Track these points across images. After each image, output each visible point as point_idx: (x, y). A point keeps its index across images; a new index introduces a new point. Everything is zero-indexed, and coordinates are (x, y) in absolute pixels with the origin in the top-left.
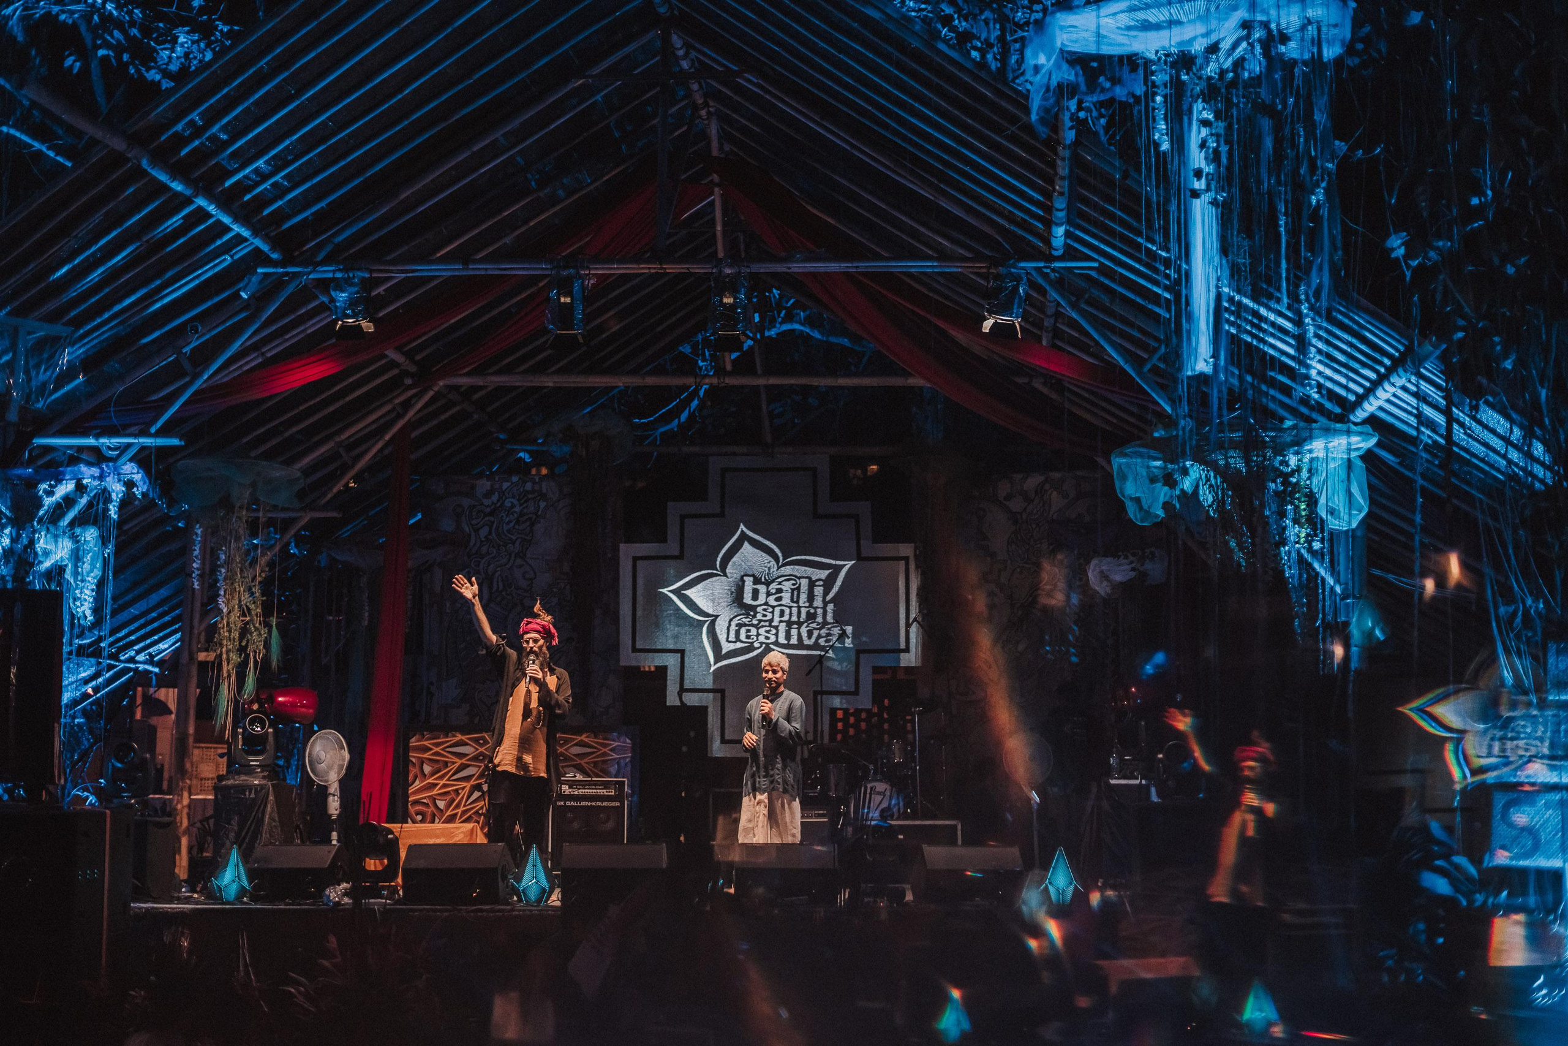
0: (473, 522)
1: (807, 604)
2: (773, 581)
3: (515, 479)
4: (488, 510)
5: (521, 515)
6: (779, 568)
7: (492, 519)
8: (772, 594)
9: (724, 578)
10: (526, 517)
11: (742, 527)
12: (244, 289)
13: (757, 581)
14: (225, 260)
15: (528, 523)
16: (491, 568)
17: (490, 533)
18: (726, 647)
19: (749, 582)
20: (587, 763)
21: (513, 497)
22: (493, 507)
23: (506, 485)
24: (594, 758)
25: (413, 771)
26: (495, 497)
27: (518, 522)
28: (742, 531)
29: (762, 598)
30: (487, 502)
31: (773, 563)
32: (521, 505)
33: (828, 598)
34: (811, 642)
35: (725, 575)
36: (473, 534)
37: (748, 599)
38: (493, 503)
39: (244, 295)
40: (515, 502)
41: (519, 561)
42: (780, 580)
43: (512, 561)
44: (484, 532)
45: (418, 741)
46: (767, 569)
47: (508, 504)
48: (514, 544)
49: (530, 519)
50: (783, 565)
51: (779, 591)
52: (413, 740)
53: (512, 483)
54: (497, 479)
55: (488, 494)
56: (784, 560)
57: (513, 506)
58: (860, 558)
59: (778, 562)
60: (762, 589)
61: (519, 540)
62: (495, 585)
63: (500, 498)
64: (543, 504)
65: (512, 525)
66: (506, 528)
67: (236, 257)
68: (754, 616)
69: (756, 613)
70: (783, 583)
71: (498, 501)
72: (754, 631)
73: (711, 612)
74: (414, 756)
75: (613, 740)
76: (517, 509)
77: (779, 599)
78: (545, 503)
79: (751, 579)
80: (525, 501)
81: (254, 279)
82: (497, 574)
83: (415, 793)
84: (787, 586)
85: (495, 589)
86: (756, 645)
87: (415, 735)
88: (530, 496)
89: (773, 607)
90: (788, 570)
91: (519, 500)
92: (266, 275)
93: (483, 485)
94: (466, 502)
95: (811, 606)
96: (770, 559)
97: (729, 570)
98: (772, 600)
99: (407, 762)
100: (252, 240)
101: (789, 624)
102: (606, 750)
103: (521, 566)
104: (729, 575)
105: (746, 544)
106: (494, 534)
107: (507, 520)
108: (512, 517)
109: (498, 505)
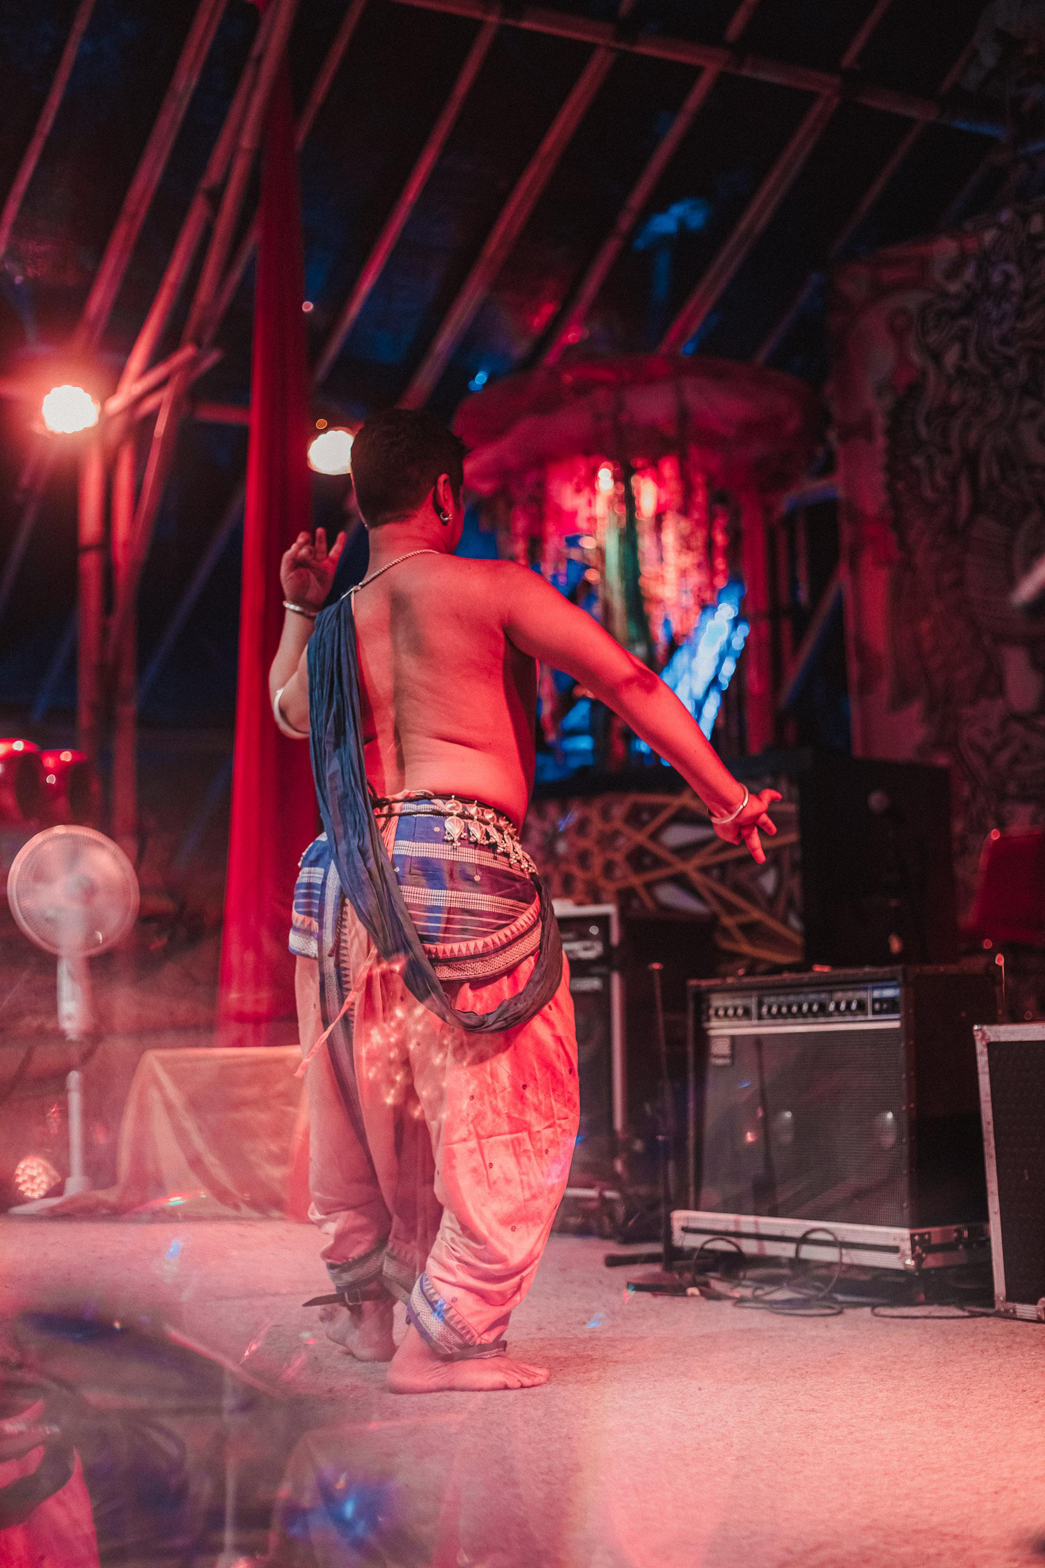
3: (1005, 216)
4: (957, 305)
5: (1027, 294)
7: (964, 322)
16: (973, 436)
17: (964, 356)
21: (1007, 259)
22: (969, 294)
23: (989, 236)
26: (970, 271)
27: (1016, 315)
30: (954, 287)
32: (1021, 273)
38: (968, 286)
40: (1011, 268)
44: (951, 357)
47: (997, 278)
48: (1012, 362)
53: (999, 227)
54: (968, 225)
55: (956, 269)
57: (1008, 277)
62: (983, 475)
63: (981, 270)
65: (1006, 326)
66: (996, 333)
71: (978, 277)
76: (1017, 285)
88: (1041, 247)
91: (1017, 263)
93: (944, 250)
94: (912, 301)
106: (972, 354)
107: (995, 314)
108: (1006, 306)
109: (978, 286)
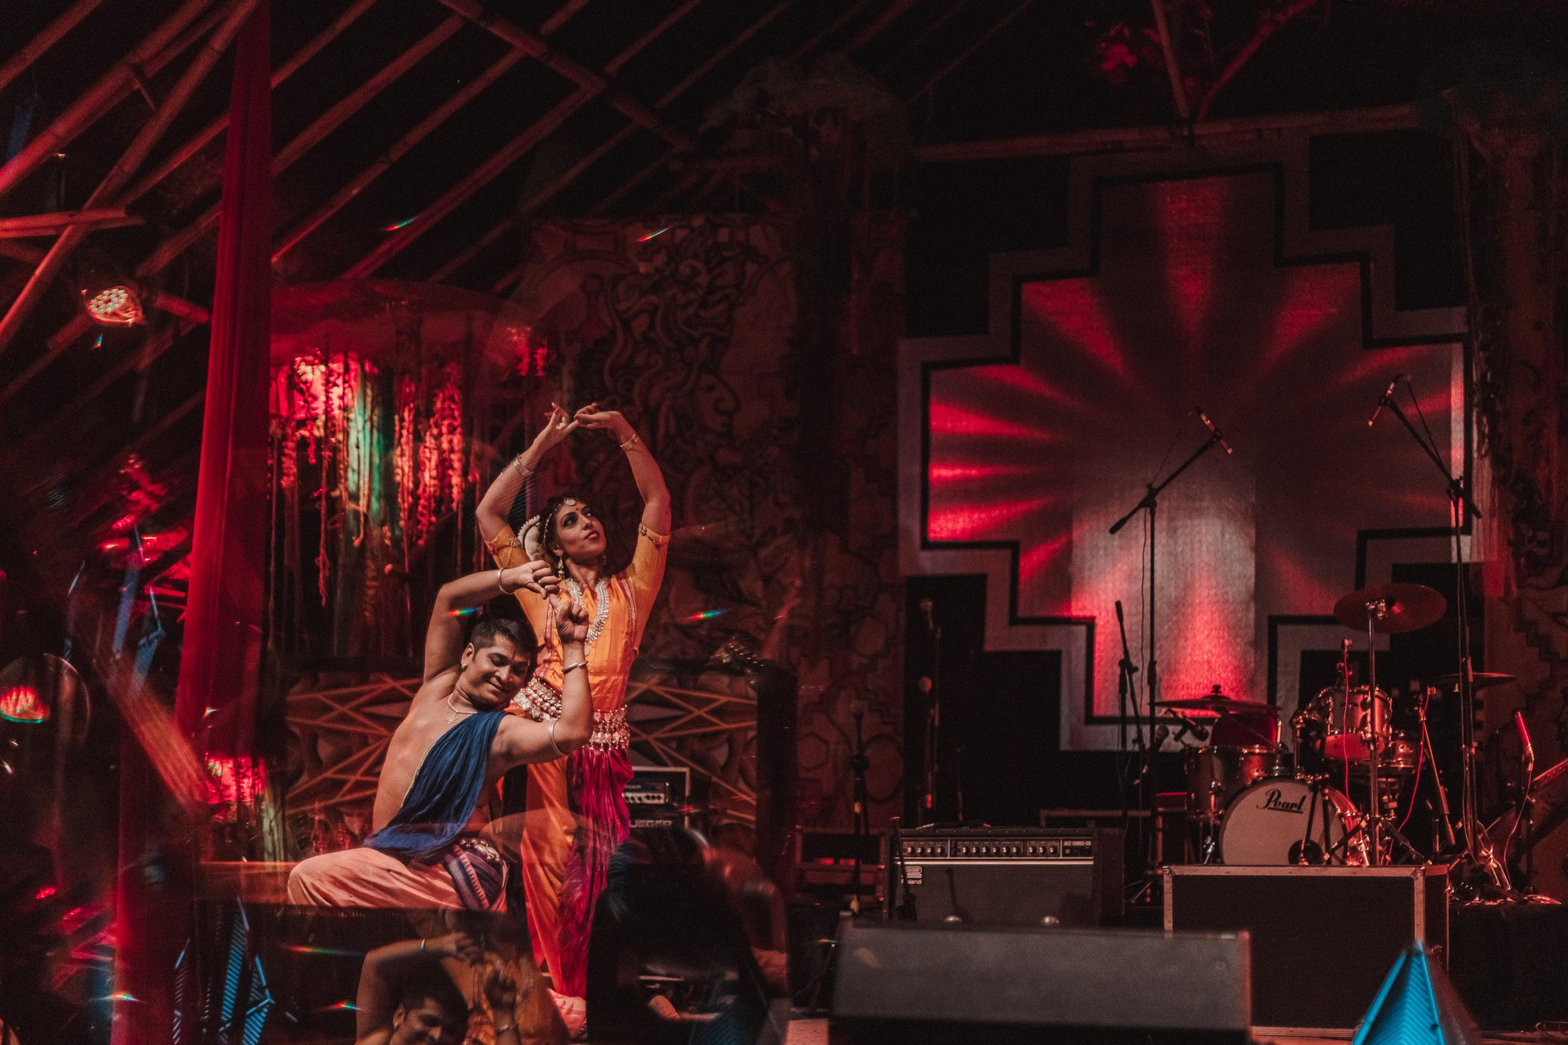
0: (621, 307)
3: (698, 221)
4: (648, 283)
5: (711, 289)
10: (717, 296)
15: (723, 306)
16: (655, 393)
17: (652, 326)
20: (664, 741)
21: (694, 256)
22: (657, 277)
24: (673, 730)
27: (704, 304)
32: (710, 272)
38: (657, 270)
40: (699, 266)
41: (707, 379)
44: (640, 325)
47: (684, 270)
48: (694, 342)
49: (728, 296)
57: (694, 272)
61: (705, 340)
63: (671, 260)
64: (750, 269)
65: (691, 310)
66: (680, 315)
71: (668, 264)
75: (720, 693)
76: (703, 280)
78: (755, 266)
82: (665, 402)
88: (725, 254)
102: (702, 712)
103: (710, 388)
106: (659, 329)
107: (682, 299)
108: (692, 295)
109: (666, 273)
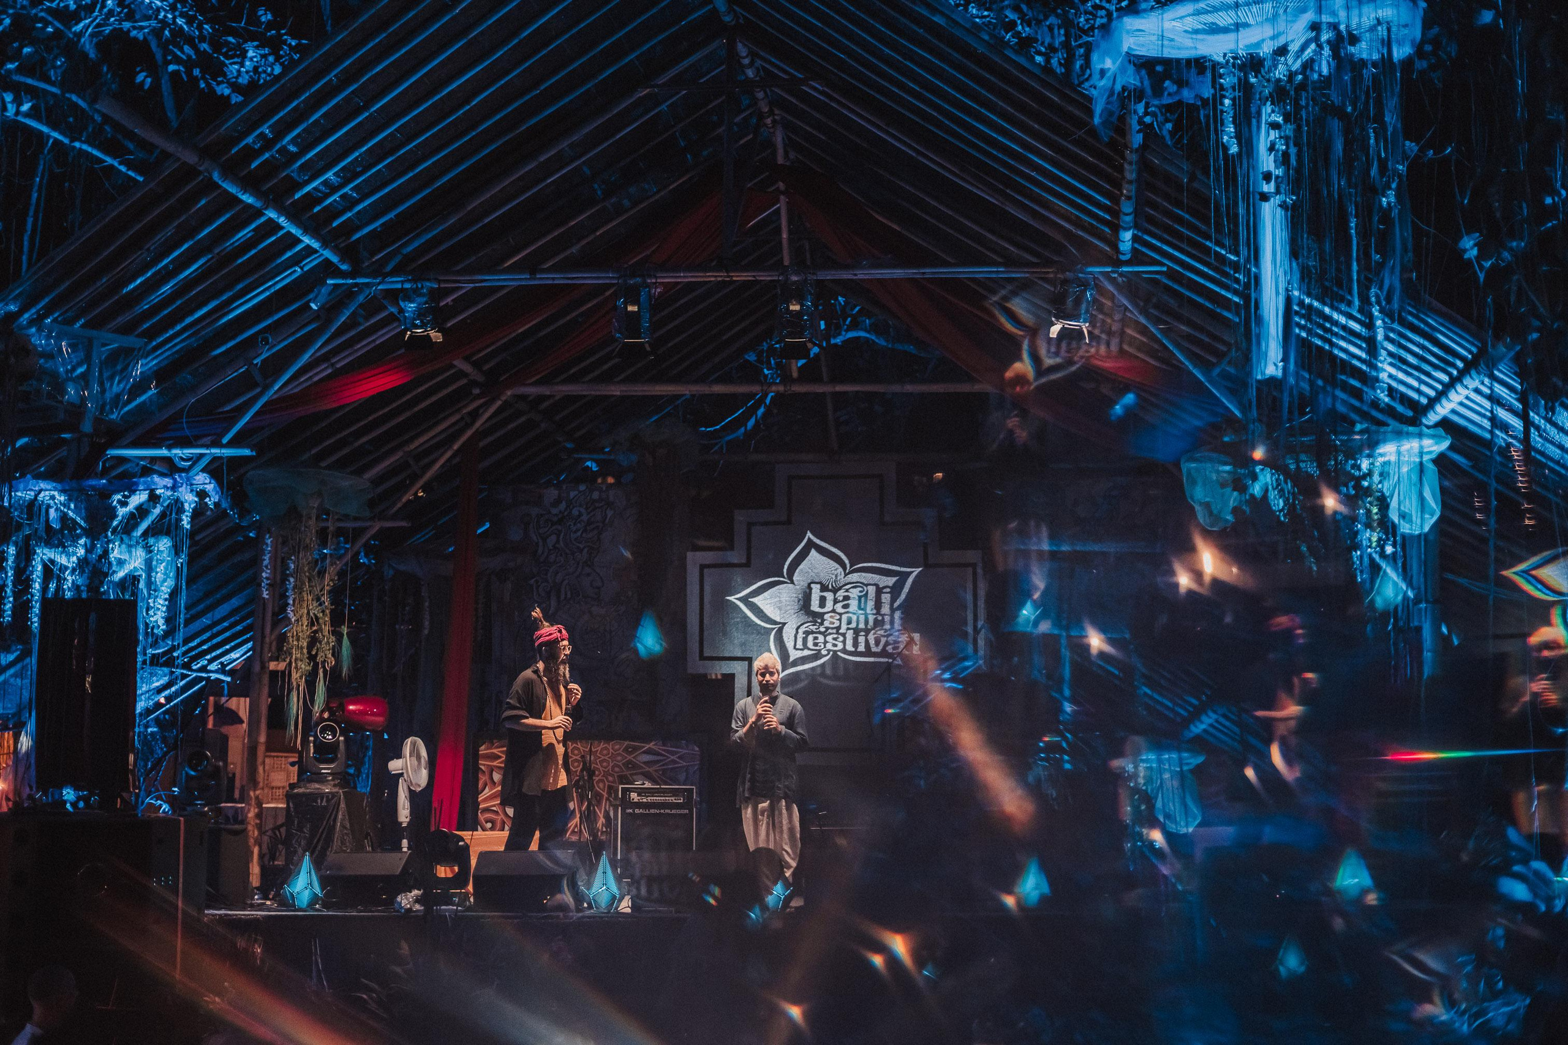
0: (541, 531)
1: (874, 611)
2: (840, 588)
3: (582, 487)
4: (555, 519)
5: (589, 523)
6: (846, 575)
7: (560, 528)
8: (840, 602)
9: (791, 585)
10: (592, 526)
11: (809, 534)
12: (314, 300)
13: (824, 588)
14: (295, 271)
15: (596, 532)
16: (559, 577)
17: (558, 541)
18: (794, 655)
19: (816, 588)
20: (656, 771)
21: (581, 506)
22: (560, 516)
23: (572, 494)
24: (663, 765)
25: (483, 779)
26: (563, 506)
27: (585, 531)
28: (809, 538)
29: (829, 605)
30: (554, 511)
31: (840, 570)
32: (589, 513)
33: (896, 605)
34: (879, 649)
35: (792, 582)
36: (541, 544)
37: (815, 606)
38: (560, 512)
39: (314, 306)
40: (583, 510)
41: (587, 570)
42: (847, 587)
43: (579, 570)
44: (551, 541)
45: (488, 749)
46: (834, 577)
47: (575, 512)
48: (581, 551)
49: (597, 527)
50: (851, 572)
51: (847, 598)
52: (483, 747)
53: (580, 492)
54: (564, 487)
55: (557, 503)
56: (851, 567)
57: (580, 515)
58: (927, 566)
59: (844, 568)
60: (829, 596)
61: (586, 550)
63: (568, 507)
64: (610, 513)
65: (579, 534)
66: (573, 536)
67: (306, 269)
68: (822, 624)
69: (823, 620)
70: (851, 590)
71: (566, 509)
72: (821, 638)
73: (778, 619)
74: (483, 764)
75: (682, 748)
76: (585, 517)
77: (846, 606)
78: (612, 512)
79: (818, 586)
80: (594, 510)
81: (323, 290)
82: (566, 582)
83: (486, 800)
84: (855, 593)
85: (562, 597)
86: (824, 652)
87: (484, 743)
88: (597, 505)
89: (840, 614)
90: (855, 577)
91: (587, 509)
92: (335, 285)
93: (552, 493)
94: (535, 511)
95: (878, 613)
96: (837, 566)
97: (795, 578)
98: (839, 607)
99: (477, 769)
100: (321, 251)
101: (857, 631)
102: (674, 758)
103: (588, 575)
104: (796, 583)
105: (813, 552)
106: (561, 542)
107: (574, 529)
108: (579, 526)
109: (566, 513)
